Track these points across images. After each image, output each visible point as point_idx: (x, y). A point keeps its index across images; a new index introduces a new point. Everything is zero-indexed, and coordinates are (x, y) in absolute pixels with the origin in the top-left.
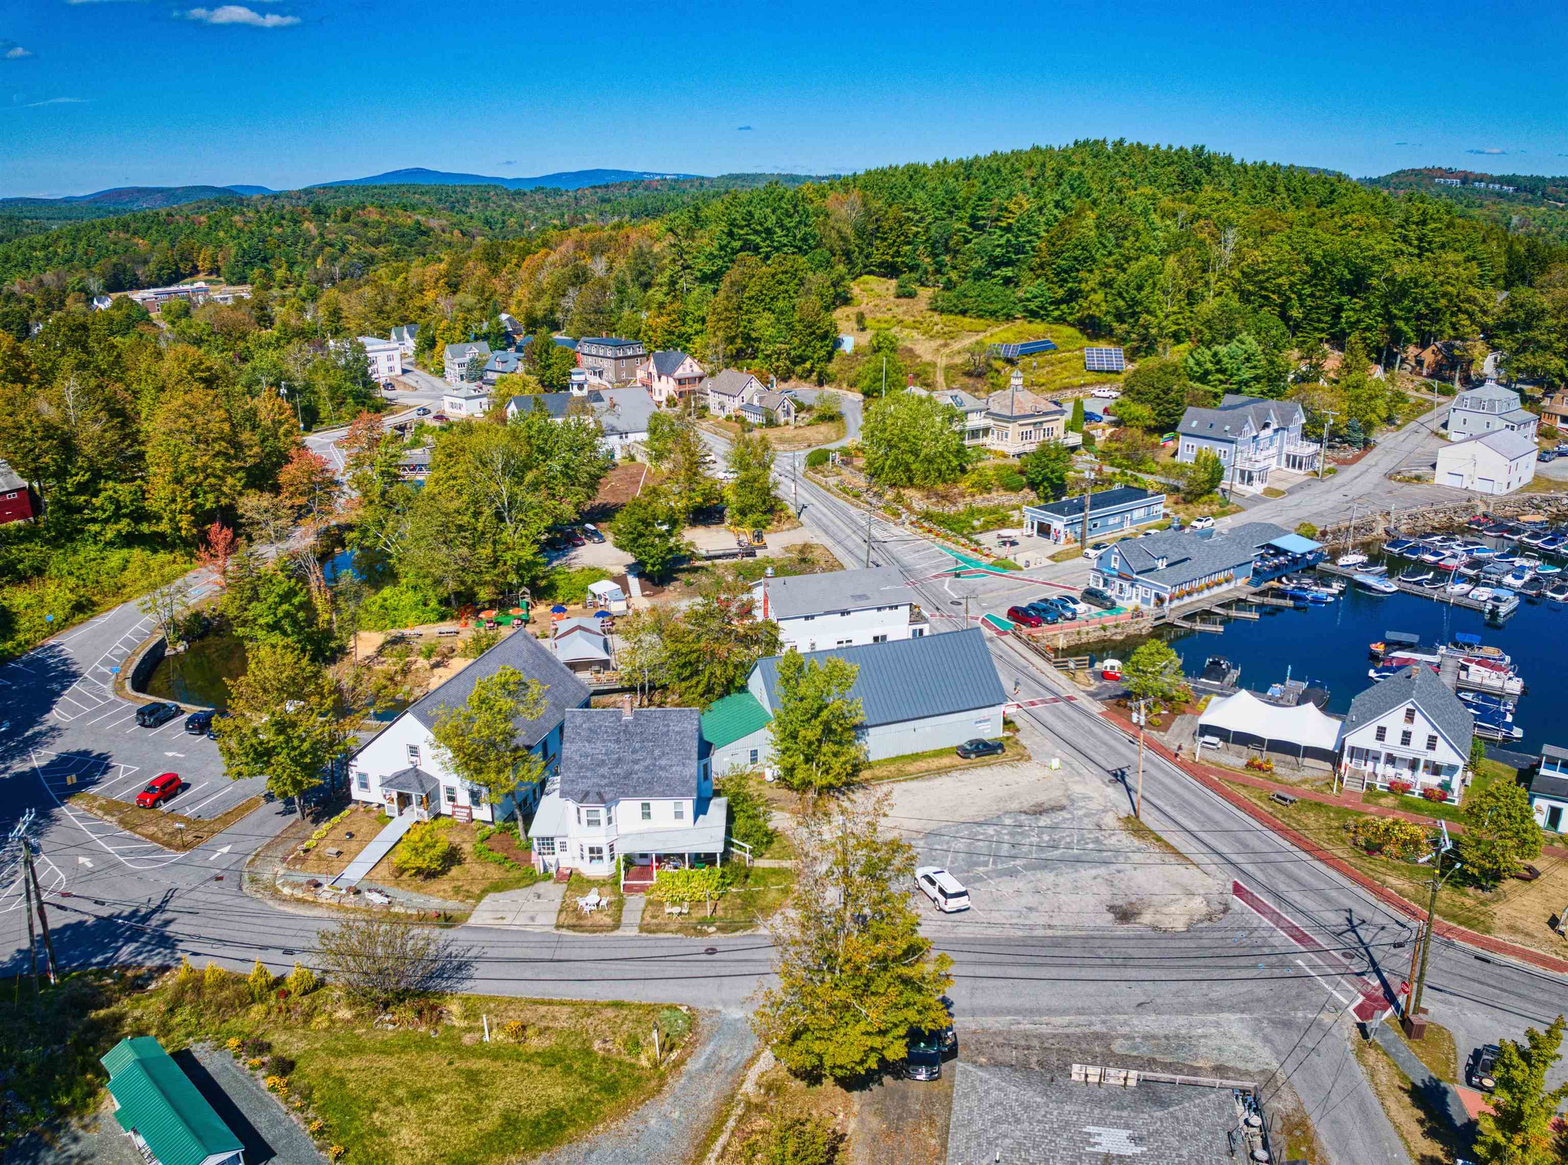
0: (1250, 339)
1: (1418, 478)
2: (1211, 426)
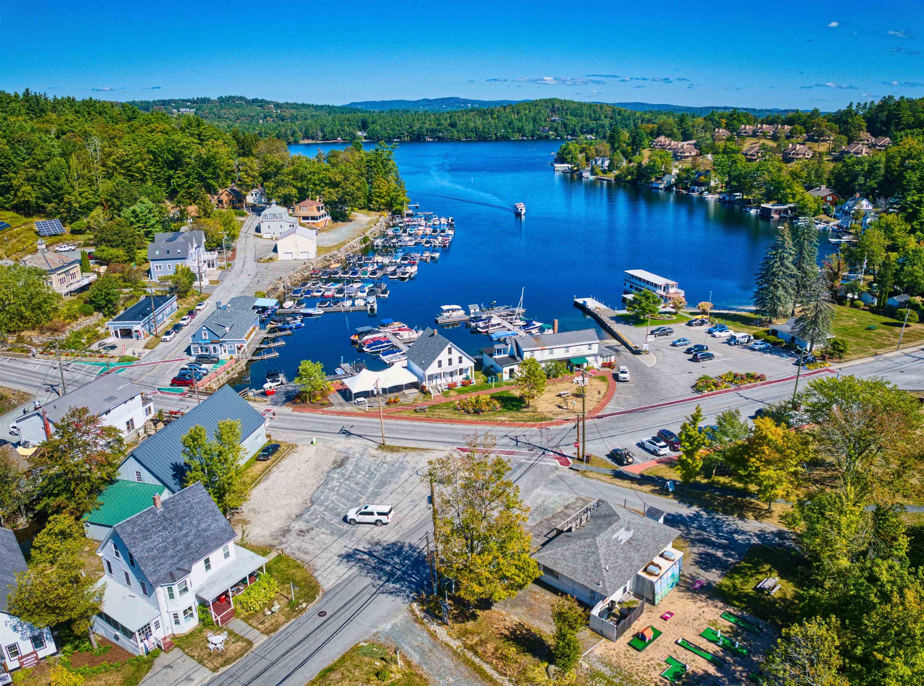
0: (146, 200)
1: (271, 259)
2: (168, 252)
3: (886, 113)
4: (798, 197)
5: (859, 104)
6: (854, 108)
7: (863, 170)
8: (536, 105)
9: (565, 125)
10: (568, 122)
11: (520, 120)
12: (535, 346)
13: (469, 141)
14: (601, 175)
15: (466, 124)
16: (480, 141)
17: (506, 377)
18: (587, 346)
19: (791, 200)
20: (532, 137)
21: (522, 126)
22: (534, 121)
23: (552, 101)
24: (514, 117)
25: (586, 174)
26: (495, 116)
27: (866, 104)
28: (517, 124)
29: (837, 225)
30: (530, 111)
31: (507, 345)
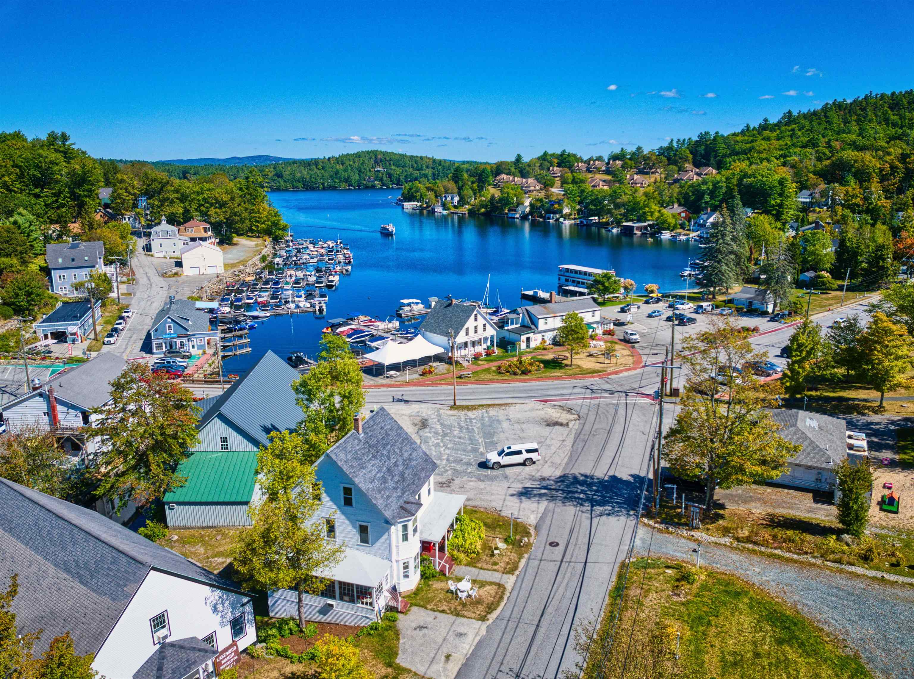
0: (24, 212)
1: (176, 274)
2: (73, 260)
3: (703, 147)
4: (657, 214)
5: (679, 140)
6: (675, 144)
7: (708, 189)
8: (359, 157)
9: (390, 175)
10: (392, 172)
11: (345, 170)
12: (548, 314)
13: (296, 190)
14: (453, 210)
15: (293, 174)
16: (307, 190)
17: (523, 346)
18: (591, 313)
19: (649, 218)
20: (359, 186)
21: (349, 177)
22: (360, 171)
23: (375, 153)
24: (339, 167)
25: (438, 209)
26: (320, 167)
27: (684, 140)
28: (343, 174)
29: (698, 236)
30: (354, 162)
31: (518, 314)
